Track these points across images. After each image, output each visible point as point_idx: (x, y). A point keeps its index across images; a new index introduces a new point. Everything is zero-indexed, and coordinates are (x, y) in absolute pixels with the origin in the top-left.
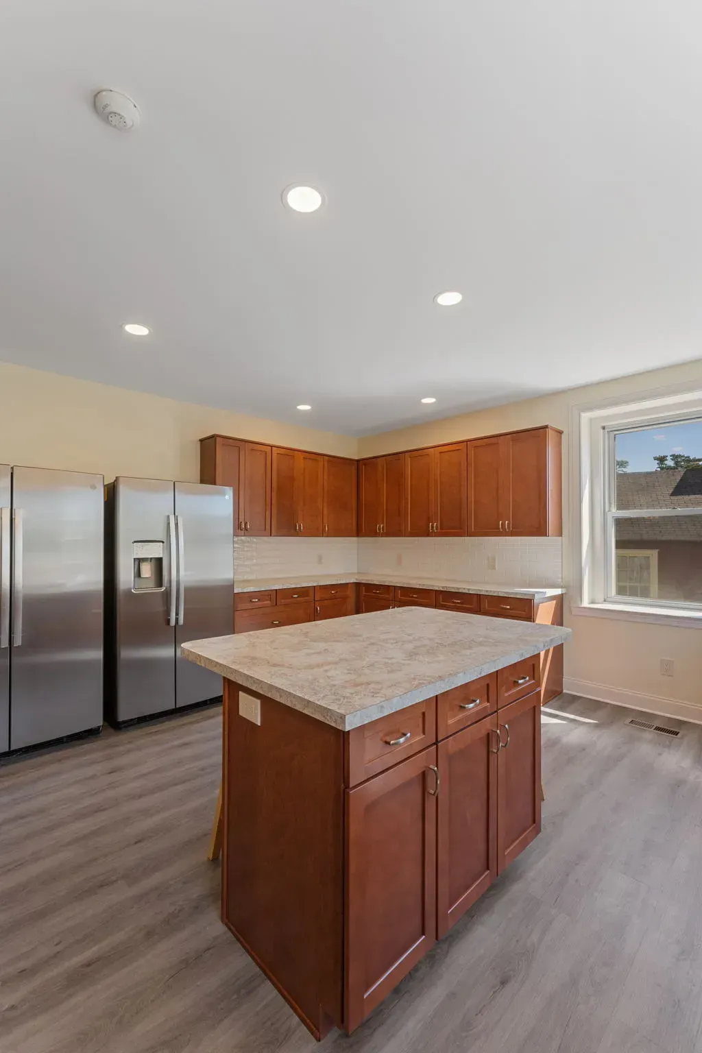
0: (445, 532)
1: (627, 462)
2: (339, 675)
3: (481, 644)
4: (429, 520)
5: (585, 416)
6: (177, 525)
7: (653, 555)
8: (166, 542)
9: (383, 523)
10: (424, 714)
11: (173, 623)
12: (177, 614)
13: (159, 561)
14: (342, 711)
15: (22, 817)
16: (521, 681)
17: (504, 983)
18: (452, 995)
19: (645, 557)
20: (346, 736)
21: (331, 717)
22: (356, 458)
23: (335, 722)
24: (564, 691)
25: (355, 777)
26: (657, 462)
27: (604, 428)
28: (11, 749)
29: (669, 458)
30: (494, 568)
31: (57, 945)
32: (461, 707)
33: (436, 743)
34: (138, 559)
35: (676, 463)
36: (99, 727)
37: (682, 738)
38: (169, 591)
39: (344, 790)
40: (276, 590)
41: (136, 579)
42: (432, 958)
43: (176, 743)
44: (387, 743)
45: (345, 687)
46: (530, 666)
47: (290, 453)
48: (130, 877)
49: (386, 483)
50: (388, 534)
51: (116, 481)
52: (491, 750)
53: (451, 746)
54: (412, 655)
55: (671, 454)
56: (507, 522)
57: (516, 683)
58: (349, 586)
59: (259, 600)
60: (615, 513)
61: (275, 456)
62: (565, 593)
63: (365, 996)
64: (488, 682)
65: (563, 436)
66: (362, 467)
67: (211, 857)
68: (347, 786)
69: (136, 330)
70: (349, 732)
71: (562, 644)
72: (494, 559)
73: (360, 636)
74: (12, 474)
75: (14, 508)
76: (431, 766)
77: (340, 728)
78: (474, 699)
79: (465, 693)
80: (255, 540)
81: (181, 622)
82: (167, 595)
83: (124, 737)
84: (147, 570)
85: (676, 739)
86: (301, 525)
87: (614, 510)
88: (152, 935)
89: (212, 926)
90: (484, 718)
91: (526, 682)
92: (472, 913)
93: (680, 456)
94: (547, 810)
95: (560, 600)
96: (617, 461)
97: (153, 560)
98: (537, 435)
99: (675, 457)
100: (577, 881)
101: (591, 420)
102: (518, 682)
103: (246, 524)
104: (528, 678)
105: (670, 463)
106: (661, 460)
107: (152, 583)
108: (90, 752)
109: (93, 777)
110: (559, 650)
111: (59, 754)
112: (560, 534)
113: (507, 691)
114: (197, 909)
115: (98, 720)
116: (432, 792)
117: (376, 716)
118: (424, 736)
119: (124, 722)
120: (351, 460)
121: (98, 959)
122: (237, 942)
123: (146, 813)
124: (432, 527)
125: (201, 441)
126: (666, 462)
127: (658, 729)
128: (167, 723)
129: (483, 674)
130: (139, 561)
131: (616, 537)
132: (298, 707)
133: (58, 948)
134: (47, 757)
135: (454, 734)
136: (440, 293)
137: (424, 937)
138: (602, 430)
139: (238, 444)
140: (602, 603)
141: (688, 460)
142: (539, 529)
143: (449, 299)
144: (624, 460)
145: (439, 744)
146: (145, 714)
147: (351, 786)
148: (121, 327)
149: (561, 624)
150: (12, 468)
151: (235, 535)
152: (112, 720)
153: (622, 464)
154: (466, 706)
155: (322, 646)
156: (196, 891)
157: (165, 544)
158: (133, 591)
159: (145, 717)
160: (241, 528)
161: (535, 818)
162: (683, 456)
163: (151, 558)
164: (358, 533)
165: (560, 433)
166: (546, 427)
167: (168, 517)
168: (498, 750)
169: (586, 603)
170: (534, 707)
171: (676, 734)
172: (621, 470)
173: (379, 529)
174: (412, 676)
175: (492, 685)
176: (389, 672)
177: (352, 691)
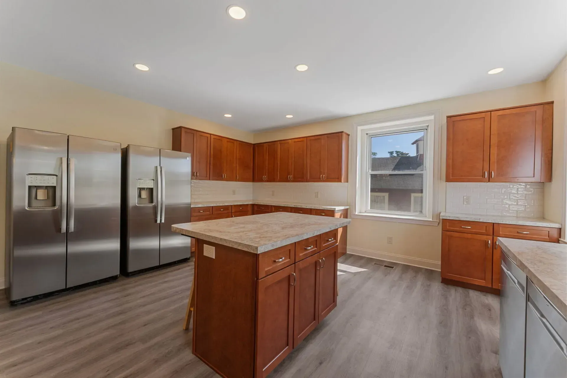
0: (295, 180)
1: (376, 153)
2: (252, 235)
3: (313, 224)
4: (289, 174)
5: (360, 128)
6: (161, 171)
7: (386, 195)
8: (155, 180)
9: (266, 175)
10: (290, 250)
11: (159, 222)
12: (161, 217)
13: (151, 190)
14: (256, 245)
15: (78, 319)
16: (330, 240)
17: (321, 363)
18: (300, 370)
19: (383, 196)
20: (258, 256)
21: (251, 249)
22: (253, 143)
23: (253, 250)
24: (348, 252)
25: (262, 274)
26: (389, 154)
27: (367, 134)
28: (67, 287)
29: (394, 153)
30: (318, 197)
31: (107, 371)
32: (305, 249)
33: (295, 263)
34: (140, 188)
35: (398, 155)
36: (117, 275)
37: (395, 269)
38: (156, 205)
39: (256, 281)
40: (212, 207)
41: (139, 199)
42: (290, 358)
43: (161, 281)
44: (275, 261)
45: (256, 239)
46: (334, 233)
47: (220, 138)
48: (143, 340)
49: (268, 156)
50: (268, 181)
51: (127, 147)
52: (317, 269)
53: (301, 265)
54: (283, 228)
55: (395, 151)
56: (324, 175)
57: (328, 241)
58: (249, 205)
59: (203, 211)
60: (371, 172)
61: (212, 140)
62: (349, 208)
63: (263, 370)
64: (316, 239)
65: (350, 137)
66: (256, 147)
67: (185, 329)
68: (258, 279)
69: (142, 67)
70: (259, 254)
71: (347, 226)
72: (318, 193)
73: (259, 222)
74: (68, 140)
75: (69, 158)
76: (292, 273)
77: (255, 253)
78: (311, 246)
79: (306, 242)
80: (201, 182)
81: (163, 221)
82: (155, 208)
83: (132, 280)
84: (144, 194)
85: (392, 270)
86: (225, 175)
87: (370, 171)
88: (157, 362)
89: (188, 355)
90: (314, 254)
91: (332, 240)
92: (308, 339)
93: (399, 152)
94: (339, 299)
95: (346, 211)
96: (372, 153)
97: (148, 189)
98: (339, 135)
99: (397, 152)
100: (351, 324)
101: (362, 130)
102: (329, 240)
103: (197, 173)
104: (333, 239)
105: (395, 154)
106: (391, 153)
107: (147, 201)
108: (114, 288)
109: (117, 298)
110: (345, 228)
111: (95, 289)
112: (347, 182)
113: (324, 243)
114: (179, 350)
115: (117, 272)
116: (293, 284)
117: (271, 248)
118: (289, 260)
119: (131, 273)
120: (251, 144)
121: (131, 375)
122: (201, 360)
123: (149, 312)
124: (290, 177)
125: (173, 129)
126: (393, 154)
127: (385, 266)
128: (154, 273)
129: (315, 235)
130: (140, 189)
131: (371, 186)
132: (235, 246)
133: (108, 373)
134: (87, 291)
135: (302, 260)
136: (298, 65)
137: (288, 347)
138: (366, 135)
139: (193, 132)
140: (364, 213)
141: (402, 154)
142: (339, 180)
143: (302, 68)
144: (375, 152)
145: (296, 263)
146: (143, 269)
147: (259, 278)
148: (134, 65)
149: (347, 218)
150: (68, 136)
151: (192, 179)
152: (125, 272)
153: (374, 154)
154: (308, 248)
155: (242, 226)
156: (179, 342)
157: (155, 181)
158: (137, 204)
159: (143, 270)
160: (194, 175)
161: (334, 301)
162: (401, 152)
163: (147, 188)
164: (254, 180)
165: (349, 135)
166: (342, 132)
167: (157, 167)
168: (320, 268)
169: (357, 213)
170: (335, 252)
171: (393, 268)
172: (373, 157)
173: (264, 178)
174: (285, 235)
175: (318, 240)
176: (274, 233)
177: (259, 239)
